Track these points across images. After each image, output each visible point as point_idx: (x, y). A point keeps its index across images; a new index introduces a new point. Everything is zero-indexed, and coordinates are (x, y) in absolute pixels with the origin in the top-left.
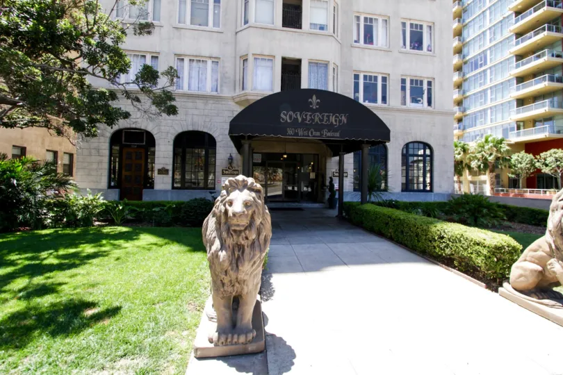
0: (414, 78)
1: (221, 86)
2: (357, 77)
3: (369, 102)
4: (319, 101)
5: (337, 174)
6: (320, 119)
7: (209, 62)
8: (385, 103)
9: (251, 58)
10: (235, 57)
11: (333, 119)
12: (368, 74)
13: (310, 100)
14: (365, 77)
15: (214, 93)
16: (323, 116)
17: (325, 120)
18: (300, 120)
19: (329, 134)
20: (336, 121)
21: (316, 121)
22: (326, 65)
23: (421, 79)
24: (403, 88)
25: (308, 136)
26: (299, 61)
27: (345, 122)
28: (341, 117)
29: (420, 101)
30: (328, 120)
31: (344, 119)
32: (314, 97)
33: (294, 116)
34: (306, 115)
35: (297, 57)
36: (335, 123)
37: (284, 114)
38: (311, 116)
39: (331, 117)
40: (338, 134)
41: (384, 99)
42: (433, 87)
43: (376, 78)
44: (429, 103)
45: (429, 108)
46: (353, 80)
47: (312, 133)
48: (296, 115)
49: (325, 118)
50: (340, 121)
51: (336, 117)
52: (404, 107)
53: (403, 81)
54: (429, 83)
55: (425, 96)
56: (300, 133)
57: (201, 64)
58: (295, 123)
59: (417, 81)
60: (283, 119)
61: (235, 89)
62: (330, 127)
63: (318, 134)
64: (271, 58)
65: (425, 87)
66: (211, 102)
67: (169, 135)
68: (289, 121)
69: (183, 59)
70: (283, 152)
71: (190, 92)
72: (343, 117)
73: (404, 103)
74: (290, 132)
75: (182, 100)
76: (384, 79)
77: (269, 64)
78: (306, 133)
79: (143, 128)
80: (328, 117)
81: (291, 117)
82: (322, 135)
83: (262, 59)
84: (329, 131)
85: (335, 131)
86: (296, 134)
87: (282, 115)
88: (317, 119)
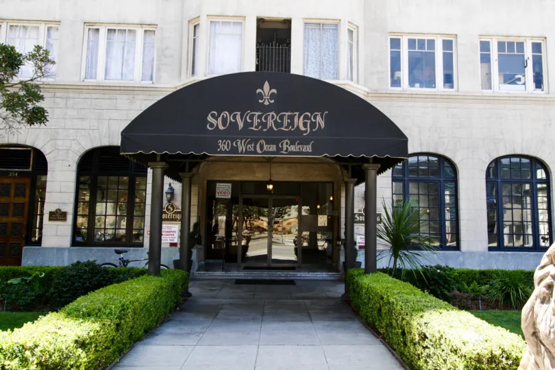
0: (506, 40)
1: (159, 70)
2: (395, 43)
3: (421, 87)
4: (274, 91)
5: (362, 218)
6: (276, 122)
7: (140, 32)
8: (452, 87)
9: (204, 24)
10: (182, 22)
11: (299, 122)
12: (417, 37)
13: (259, 91)
14: (412, 43)
15: (147, 83)
16: (282, 118)
17: (285, 123)
18: (241, 125)
19: (292, 148)
20: (305, 125)
21: (269, 125)
22: (336, 26)
23: (521, 40)
24: (485, 59)
25: (257, 153)
26: (288, 22)
27: (323, 126)
28: (315, 118)
29: (519, 79)
30: (292, 123)
31: (320, 121)
32: (266, 85)
33: (230, 119)
34: (252, 117)
35: (283, 15)
36: (302, 129)
37: (213, 116)
38: (260, 117)
39: (296, 119)
40: (308, 148)
41: (448, 79)
42: (543, 54)
43: (431, 43)
44: (538, 82)
45: (539, 91)
46: (389, 50)
47: (262, 147)
48: (234, 117)
49: (286, 121)
50: (313, 125)
51: (306, 117)
52: (487, 92)
53: (485, 46)
54: (537, 47)
55: (529, 72)
56: (241, 147)
57: (127, 36)
58: (232, 132)
59: (511, 44)
60: (212, 125)
61: (180, 75)
62: (296, 137)
63: (273, 148)
64: (239, 20)
65: (528, 53)
66: (141, 97)
67: (71, 154)
68: (221, 127)
69: (97, 30)
70: (267, 179)
71: (108, 83)
72: (319, 119)
73: (488, 83)
74: (223, 146)
75: (94, 96)
76: (448, 45)
77: (237, 29)
78: (251, 147)
79: (28, 143)
80: (291, 118)
81: (224, 121)
82: (279, 150)
83: (223, 22)
84: (292, 143)
85: (304, 142)
86: (234, 150)
87: (210, 118)
88: (270, 123)
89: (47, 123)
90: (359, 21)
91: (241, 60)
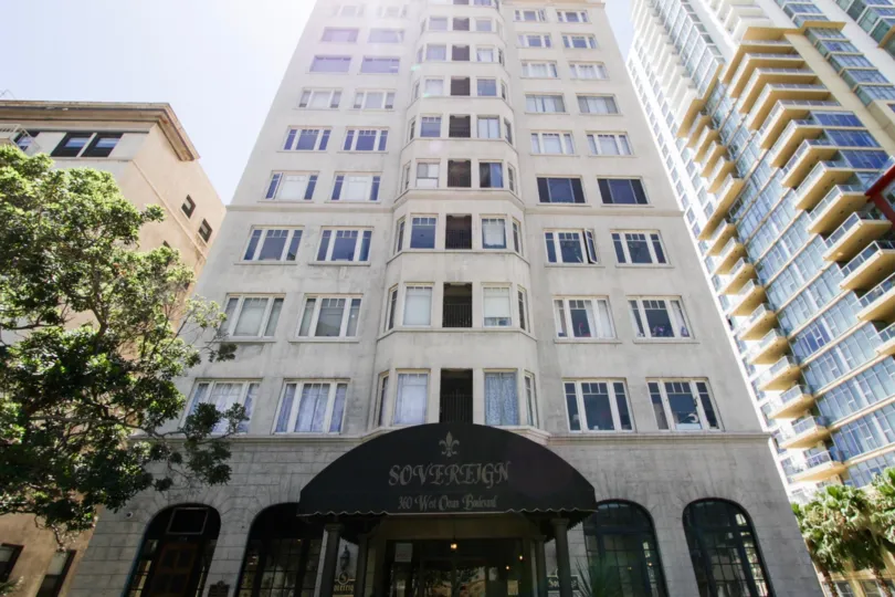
0: (672, 381)
1: (347, 420)
2: (570, 388)
3: (600, 428)
4: (457, 442)
5: (556, 584)
6: (458, 474)
7: (334, 386)
8: (630, 428)
9: (393, 377)
10: (373, 375)
11: (482, 474)
12: (589, 382)
13: (442, 442)
14: (585, 387)
15: (335, 434)
16: (464, 470)
17: (468, 477)
18: (423, 480)
19: (476, 504)
20: (488, 477)
21: (452, 478)
22: (513, 374)
23: (685, 380)
24: (657, 400)
25: (437, 510)
26: (469, 372)
27: (506, 477)
28: (498, 468)
29: (693, 418)
30: (475, 476)
31: (504, 473)
32: (449, 437)
33: (413, 473)
34: (434, 471)
35: (464, 365)
36: (486, 481)
37: (396, 470)
38: (442, 470)
39: (479, 470)
40: (492, 503)
41: (625, 421)
42: (709, 392)
43: (603, 386)
44: (712, 421)
45: (714, 430)
46: (565, 394)
47: (444, 505)
48: (417, 471)
49: (469, 473)
50: (496, 476)
51: (489, 469)
52: (664, 432)
53: (653, 387)
54: (702, 387)
55: (700, 408)
56: (423, 504)
57: (321, 391)
58: (414, 488)
59: (677, 385)
60: (393, 480)
61: (367, 425)
62: (479, 490)
63: (455, 504)
64: (425, 372)
65: (695, 393)
66: (327, 449)
67: (247, 512)
68: (403, 483)
69: (295, 385)
70: (450, 537)
71: (299, 434)
72: (502, 468)
73: (663, 424)
74: (404, 503)
75: (282, 449)
76: (619, 388)
77: (422, 381)
78: (433, 504)
79: (206, 502)
80: (474, 470)
81: (407, 474)
82: (461, 507)
83: (411, 375)
84: (476, 498)
85: (488, 497)
86: (416, 508)
87: (392, 474)
88: (453, 475)
89: (229, 482)
90: (534, 368)
91: (425, 412)
